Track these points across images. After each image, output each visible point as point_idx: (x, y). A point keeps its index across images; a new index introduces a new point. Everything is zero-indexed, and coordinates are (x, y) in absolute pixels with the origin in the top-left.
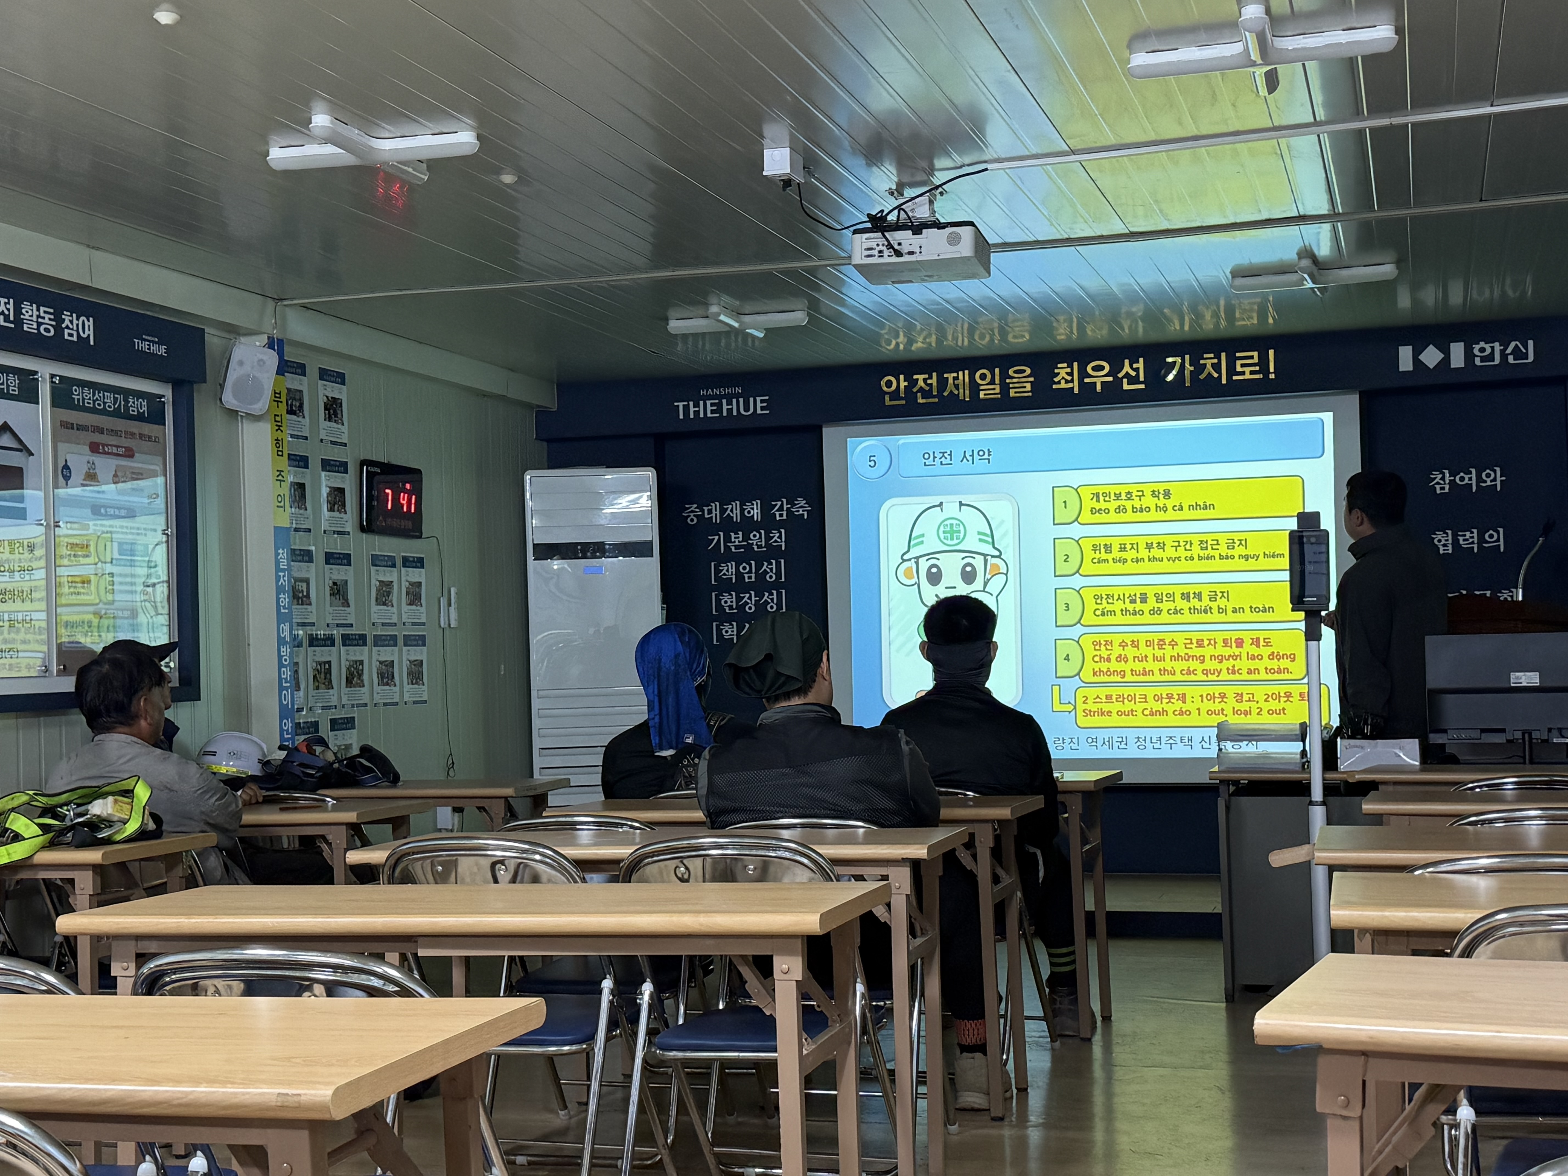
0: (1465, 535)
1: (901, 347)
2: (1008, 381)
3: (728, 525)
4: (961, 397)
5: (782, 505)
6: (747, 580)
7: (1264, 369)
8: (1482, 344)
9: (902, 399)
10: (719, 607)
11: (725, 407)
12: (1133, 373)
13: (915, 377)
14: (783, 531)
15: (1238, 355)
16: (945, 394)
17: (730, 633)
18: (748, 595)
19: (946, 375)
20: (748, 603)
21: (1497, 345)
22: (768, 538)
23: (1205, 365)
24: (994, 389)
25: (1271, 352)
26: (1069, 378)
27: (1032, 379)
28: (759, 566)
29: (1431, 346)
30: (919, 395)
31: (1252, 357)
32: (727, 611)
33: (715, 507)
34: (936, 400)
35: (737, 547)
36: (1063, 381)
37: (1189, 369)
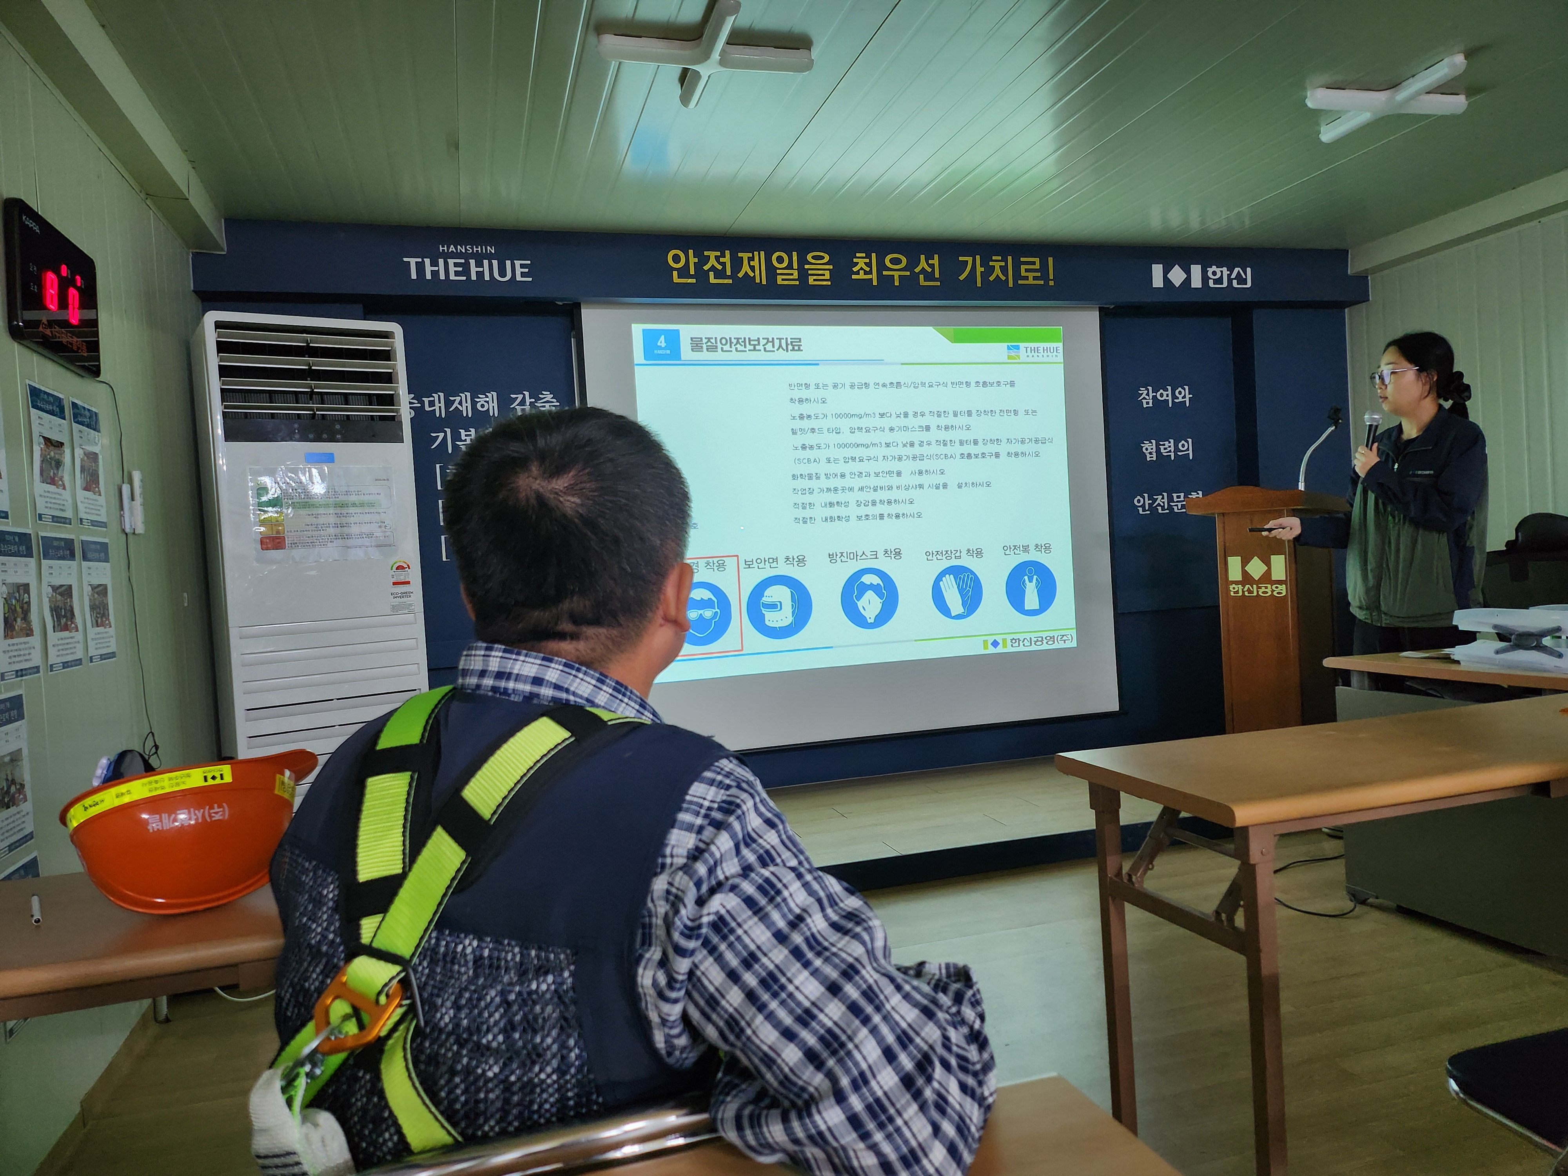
0: (1164, 445)
1: (689, 219)
2: (807, 267)
3: (455, 421)
4: (758, 281)
7: (1045, 276)
8: (1214, 268)
9: (691, 277)
11: (474, 270)
12: (929, 270)
13: (706, 253)
15: (1022, 259)
16: (740, 275)
19: (740, 255)
21: (1225, 269)
23: (994, 267)
24: (792, 274)
26: (868, 269)
27: (831, 267)
29: (1177, 268)
30: (711, 274)
31: (1034, 263)
33: (439, 398)
34: (730, 281)
36: (862, 272)
37: (979, 269)
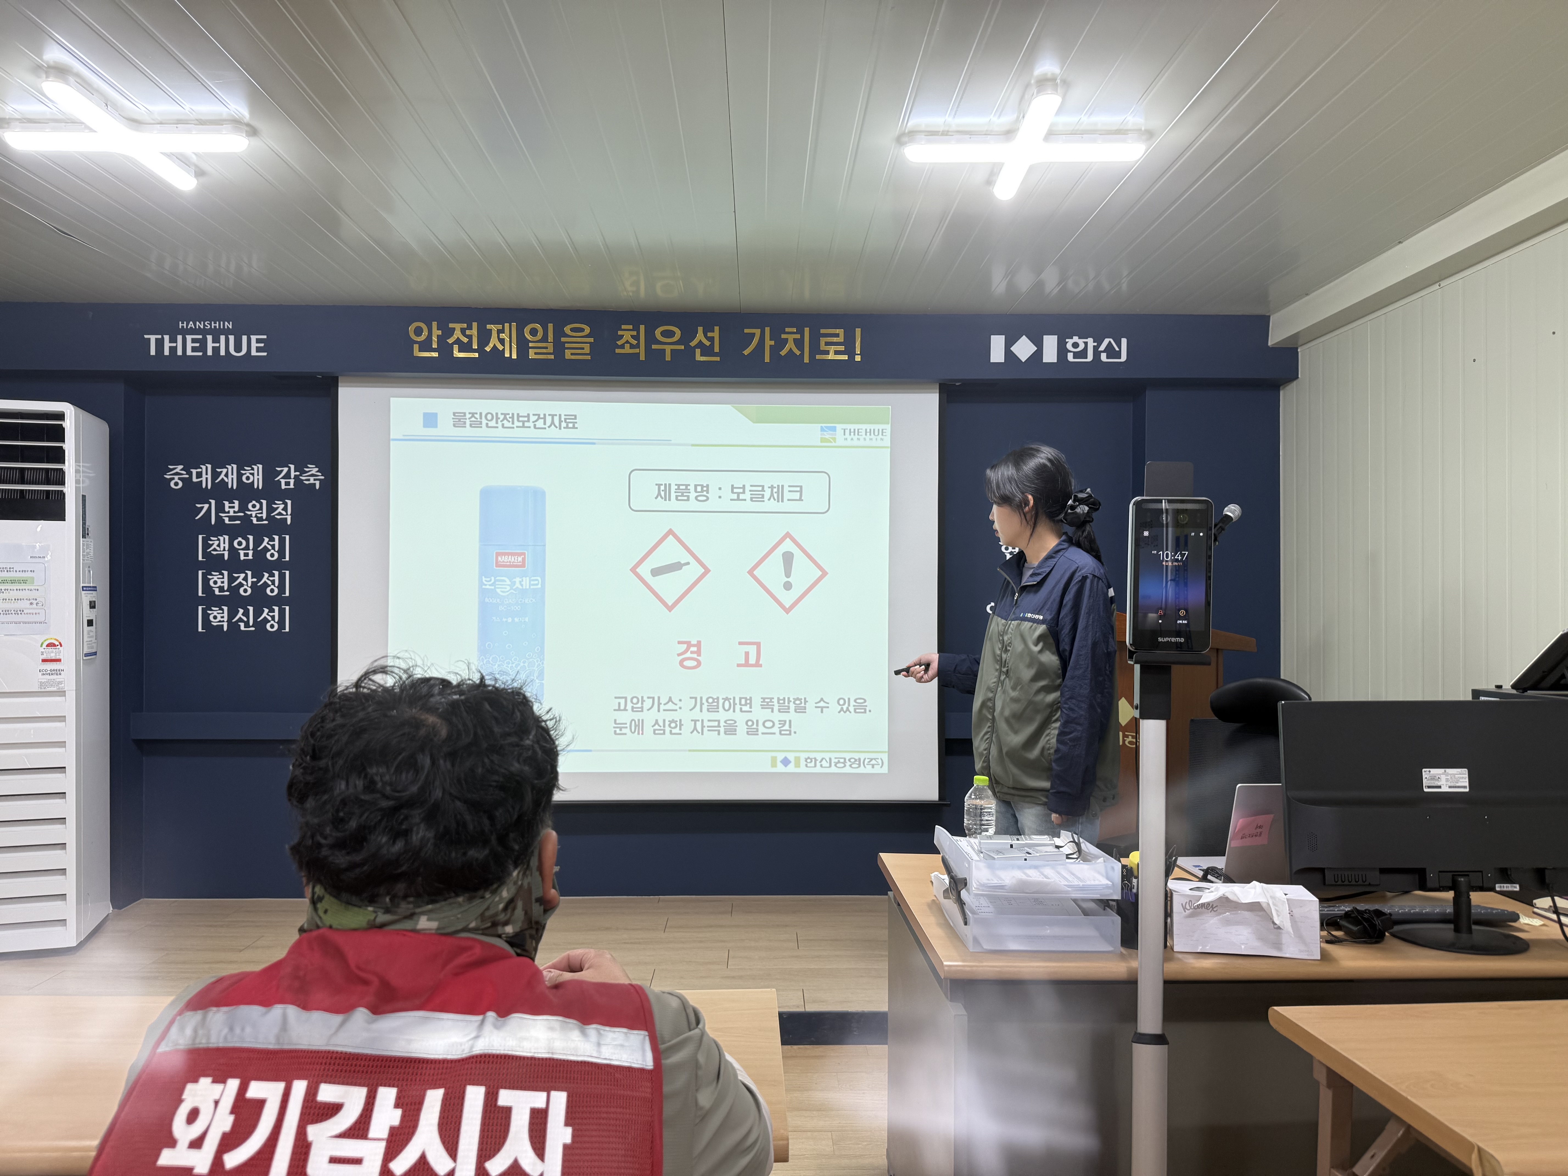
2: (563, 339)
3: (221, 492)
4: (507, 355)
5: (289, 471)
6: (242, 558)
7: (850, 351)
8: (1075, 339)
9: (434, 350)
10: (207, 588)
11: (210, 345)
13: (451, 325)
14: (289, 502)
15: (822, 331)
16: (488, 349)
17: (219, 619)
18: (243, 575)
19: (489, 327)
20: (242, 585)
21: (1090, 341)
22: (270, 510)
23: (787, 340)
24: (546, 348)
25: (858, 331)
27: (592, 340)
28: (257, 543)
29: (1024, 337)
30: (456, 347)
31: (837, 335)
32: (217, 592)
33: (206, 470)
35: (231, 518)
36: (627, 346)
37: (769, 343)
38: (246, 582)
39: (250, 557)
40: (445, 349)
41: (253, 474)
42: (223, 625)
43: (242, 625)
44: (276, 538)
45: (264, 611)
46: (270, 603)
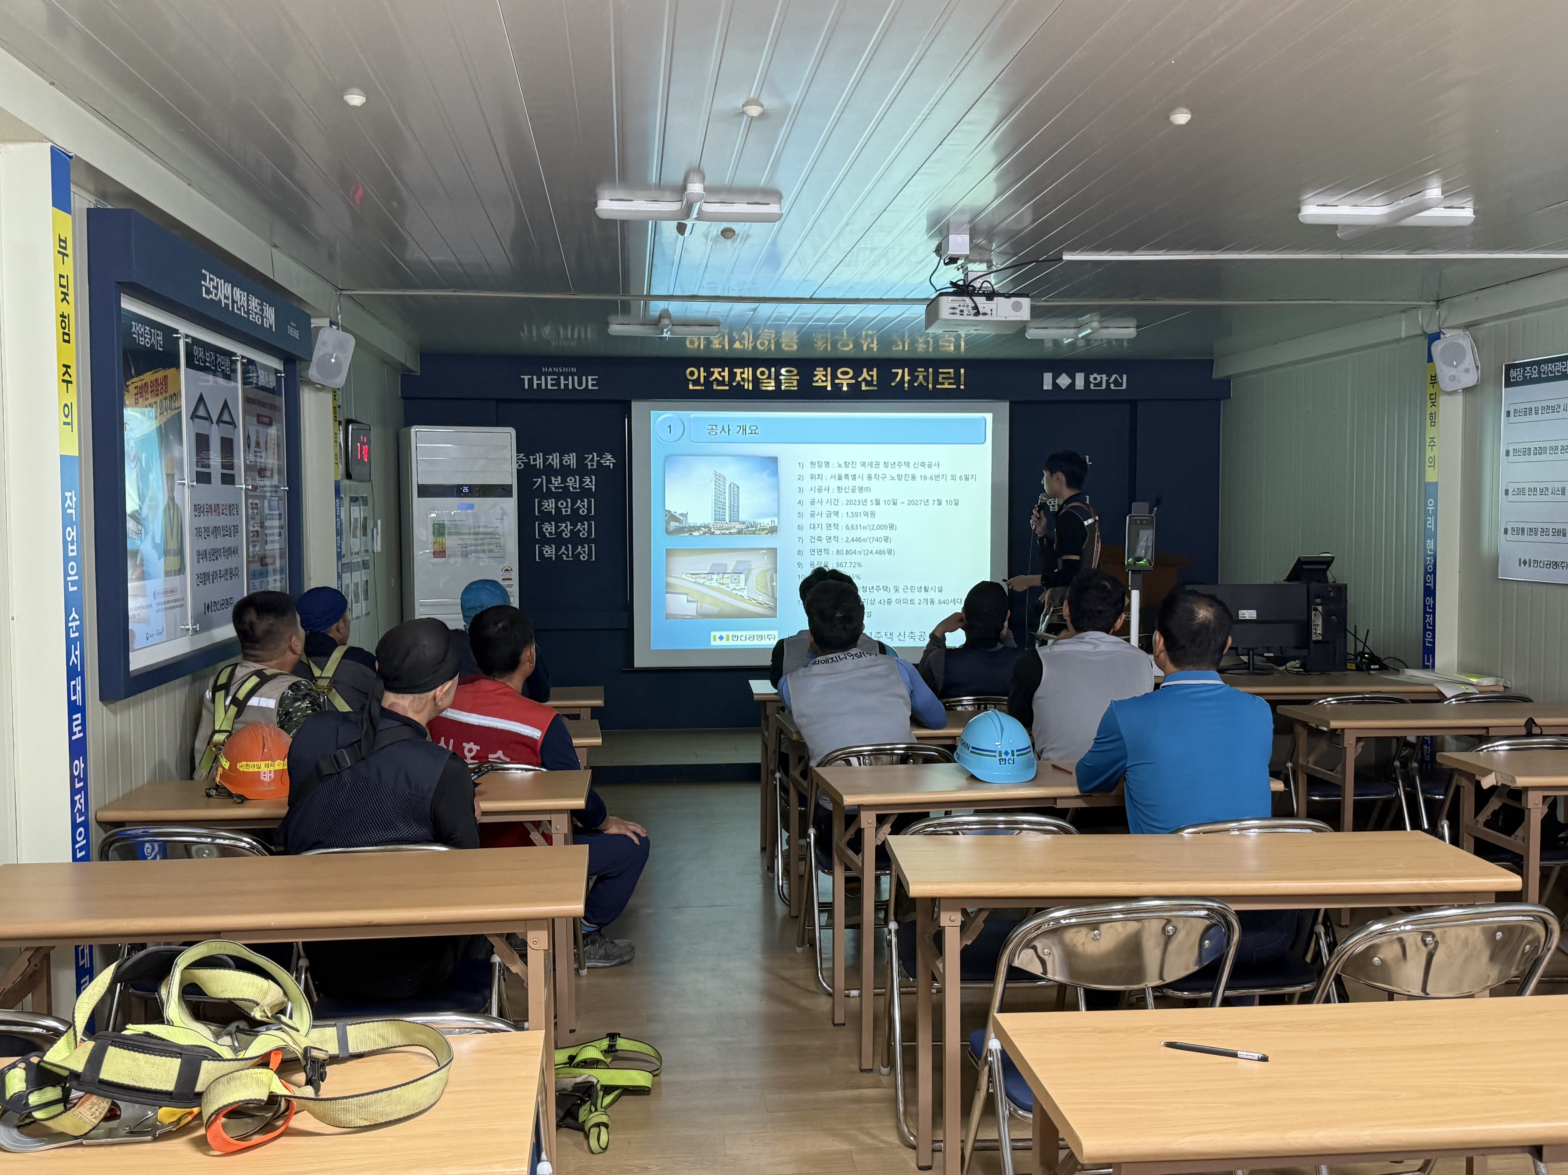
1: (702, 347)
2: (780, 378)
3: (549, 471)
4: (746, 387)
5: (593, 457)
6: (564, 513)
7: (957, 383)
8: (1095, 375)
9: (702, 385)
10: (541, 533)
11: (562, 382)
12: (869, 379)
13: (712, 370)
14: (593, 477)
15: (940, 370)
16: (734, 384)
17: (549, 553)
18: (564, 525)
19: (735, 370)
20: (564, 531)
21: (1104, 376)
22: (581, 482)
23: (918, 376)
24: (770, 383)
25: (962, 371)
26: (824, 379)
27: (798, 378)
28: (573, 504)
29: (1064, 374)
30: (715, 383)
31: (949, 373)
32: (548, 535)
33: (539, 456)
34: (727, 388)
35: (556, 488)
36: (820, 381)
37: (907, 378)
38: (566, 529)
39: (569, 513)
40: (708, 383)
41: (570, 459)
42: (552, 557)
43: (564, 556)
44: (586, 500)
45: (578, 548)
46: (582, 542)
